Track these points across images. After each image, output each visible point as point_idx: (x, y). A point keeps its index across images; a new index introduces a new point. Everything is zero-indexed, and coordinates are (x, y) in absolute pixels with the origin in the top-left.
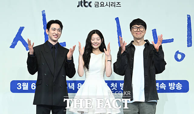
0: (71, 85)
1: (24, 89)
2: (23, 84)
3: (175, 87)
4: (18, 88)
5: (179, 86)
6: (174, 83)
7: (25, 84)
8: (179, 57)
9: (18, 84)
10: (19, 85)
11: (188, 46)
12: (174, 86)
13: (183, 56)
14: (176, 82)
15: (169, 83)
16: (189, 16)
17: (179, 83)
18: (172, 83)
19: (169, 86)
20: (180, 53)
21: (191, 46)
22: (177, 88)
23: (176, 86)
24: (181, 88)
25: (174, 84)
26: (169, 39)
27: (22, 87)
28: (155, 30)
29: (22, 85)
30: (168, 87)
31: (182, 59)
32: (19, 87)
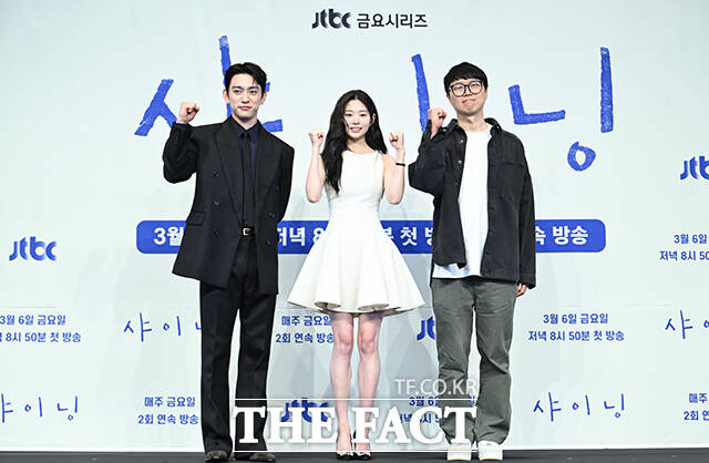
0: (295, 233)
1: (172, 244)
2: (170, 230)
3: (570, 239)
4: (156, 241)
5: (580, 236)
6: (566, 227)
7: (177, 230)
8: (581, 158)
9: (156, 231)
10: (160, 232)
11: (603, 130)
12: (566, 235)
13: (591, 155)
14: (572, 224)
15: (554, 228)
16: (606, 50)
17: (579, 228)
18: (561, 228)
19: (555, 234)
20: (582, 149)
21: (610, 129)
22: (574, 241)
23: (572, 236)
24: (584, 241)
25: (567, 231)
26: (555, 113)
27: (168, 238)
28: (517, 87)
29: (167, 232)
30: (550, 238)
31: (588, 163)
32: (160, 239)
